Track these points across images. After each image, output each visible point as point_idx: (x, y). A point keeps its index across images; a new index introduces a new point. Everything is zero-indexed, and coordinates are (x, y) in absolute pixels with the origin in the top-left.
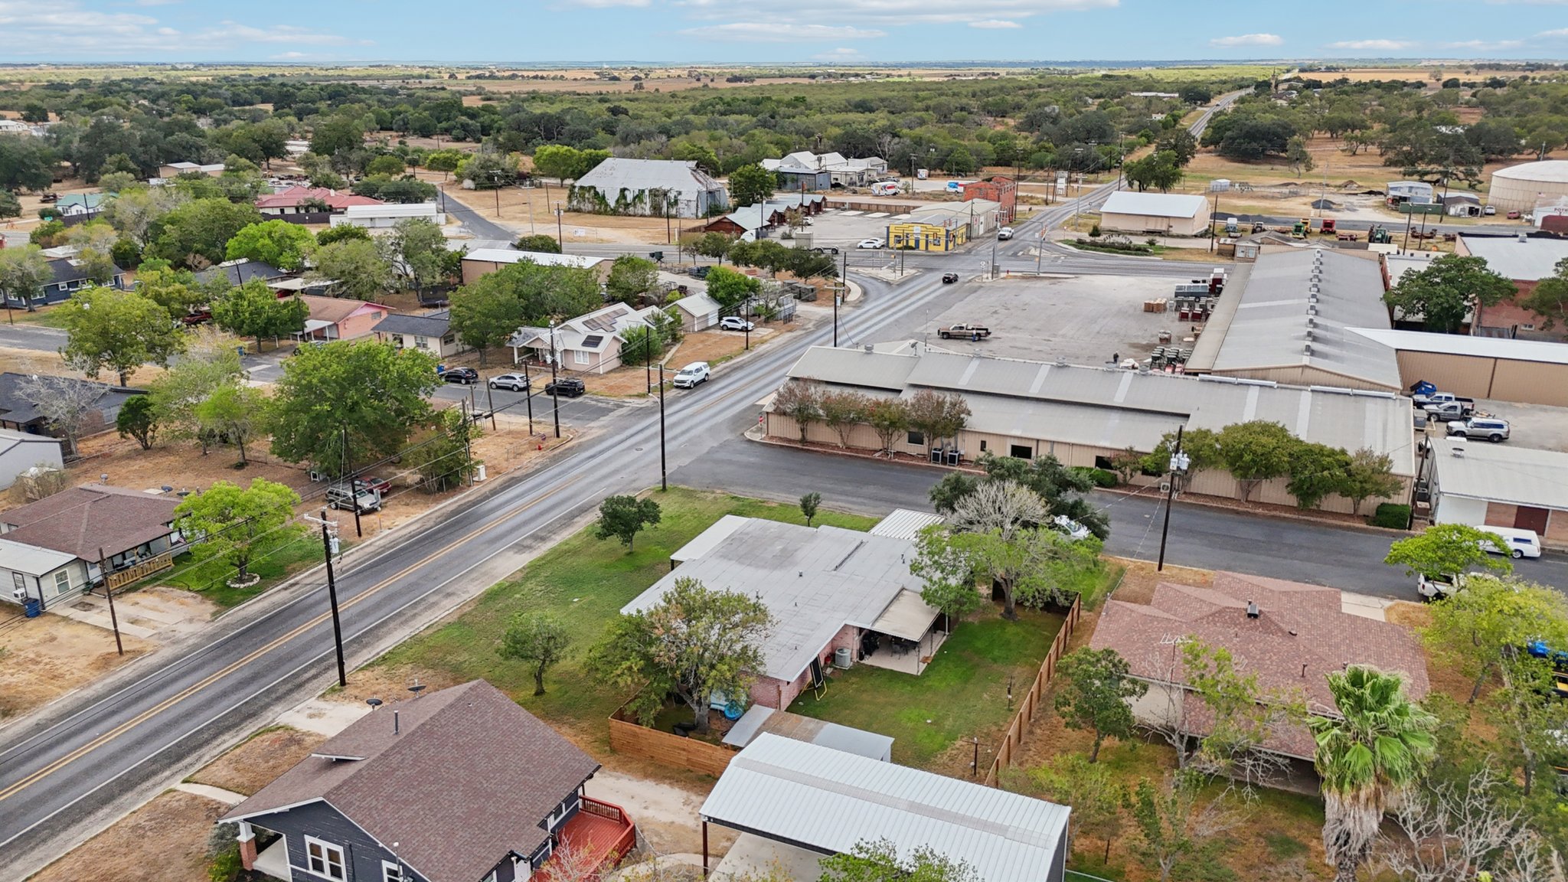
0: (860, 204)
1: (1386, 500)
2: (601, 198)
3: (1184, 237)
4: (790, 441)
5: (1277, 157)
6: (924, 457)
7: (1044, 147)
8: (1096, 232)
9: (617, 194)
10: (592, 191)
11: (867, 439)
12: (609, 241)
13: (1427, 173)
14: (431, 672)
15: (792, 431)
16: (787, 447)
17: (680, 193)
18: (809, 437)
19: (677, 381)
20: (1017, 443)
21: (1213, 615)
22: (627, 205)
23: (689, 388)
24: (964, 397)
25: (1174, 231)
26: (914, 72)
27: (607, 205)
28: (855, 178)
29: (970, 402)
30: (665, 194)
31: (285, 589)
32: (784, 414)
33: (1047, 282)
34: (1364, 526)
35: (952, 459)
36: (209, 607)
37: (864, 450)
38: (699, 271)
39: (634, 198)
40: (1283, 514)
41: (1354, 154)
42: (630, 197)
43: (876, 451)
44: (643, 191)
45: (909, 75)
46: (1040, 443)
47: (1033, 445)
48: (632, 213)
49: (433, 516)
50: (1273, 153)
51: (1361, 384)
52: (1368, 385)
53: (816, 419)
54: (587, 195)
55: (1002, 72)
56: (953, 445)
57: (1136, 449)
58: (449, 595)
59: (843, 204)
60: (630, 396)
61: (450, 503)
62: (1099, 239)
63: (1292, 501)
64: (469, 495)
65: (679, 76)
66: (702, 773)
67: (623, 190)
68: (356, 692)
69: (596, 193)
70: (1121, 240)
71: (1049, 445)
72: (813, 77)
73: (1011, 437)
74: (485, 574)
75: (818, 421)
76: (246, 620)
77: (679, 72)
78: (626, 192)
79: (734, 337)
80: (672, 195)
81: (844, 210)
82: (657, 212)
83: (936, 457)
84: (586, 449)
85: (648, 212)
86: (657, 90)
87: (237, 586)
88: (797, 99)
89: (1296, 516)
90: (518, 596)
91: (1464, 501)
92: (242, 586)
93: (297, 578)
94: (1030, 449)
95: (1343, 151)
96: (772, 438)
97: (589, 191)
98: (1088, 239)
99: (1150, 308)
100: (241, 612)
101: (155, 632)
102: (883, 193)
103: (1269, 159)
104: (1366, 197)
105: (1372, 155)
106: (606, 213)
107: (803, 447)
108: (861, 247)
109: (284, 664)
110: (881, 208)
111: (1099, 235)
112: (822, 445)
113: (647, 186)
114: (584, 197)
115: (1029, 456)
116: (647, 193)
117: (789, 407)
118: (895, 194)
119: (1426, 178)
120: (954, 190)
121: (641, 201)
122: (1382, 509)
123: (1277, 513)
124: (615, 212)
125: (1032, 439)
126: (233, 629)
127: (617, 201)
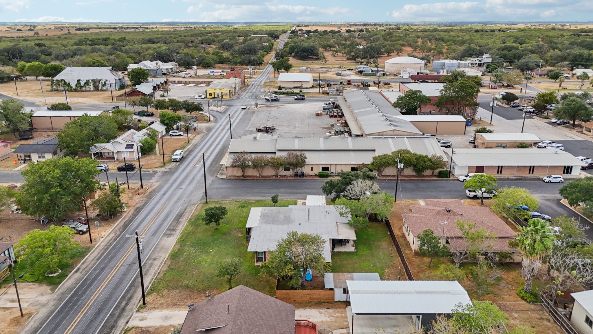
0: (182, 81)
1: (442, 169)
2: (69, 85)
3: (307, 88)
4: (237, 177)
5: (312, 58)
6: (291, 176)
7: (235, 57)
8: (280, 88)
9: (76, 83)
10: (63, 82)
11: (269, 172)
12: (83, 103)
13: (362, 62)
14: (178, 291)
15: (238, 172)
16: (237, 179)
17: (107, 80)
18: (245, 174)
19: (173, 159)
20: (324, 166)
21: (437, 213)
22: (81, 87)
23: (179, 161)
24: (304, 152)
25: (304, 86)
26: (158, 27)
27: (71, 87)
28: (170, 71)
29: (307, 154)
30: (99, 81)
31: (76, 272)
32: (236, 166)
33: (276, 108)
34: (436, 178)
35: (303, 175)
36: (46, 288)
37: (267, 176)
38: (139, 113)
39: (85, 84)
40: (413, 178)
41: (335, 56)
42: (82, 83)
43: (272, 176)
44: (89, 80)
45: (156, 28)
46: (332, 165)
47: (329, 166)
48: (84, 90)
49: (117, 229)
50: (311, 57)
51: (411, 134)
52: (413, 134)
53: (249, 166)
54: (60, 83)
55: (193, 26)
56: (301, 170)
57: (365, 163)
58: (155, 259)
59: (175, 81)
60: (157, 167)
61: (119, 223)
62: (283, 90)
63: (414, 174)
64: (124, 218)
65: (50, 28)
66: (316, 301)
67: (78, 81)
68: (152, 306)
69: (65, 82)
70: (290, 91)
71: (335, 166)
72: (115, 28)
73: (321, 164)
74: (162, 248)
75: (249, 167)
76: (70, 290)
77: (49, 27)
78: (80, 81)
79: (178, 139)
80: (103, 81)
81: (176, 84)
82: (96, 89)
83: (297, 175)
84: (158, 192)
85: (92, 89)
86: (47, 35)
87: (52, 275)
88: (122, 38)
89: (417, 179)
90: (185, 254)
91: (462, 166)
92: (55, 275)
93: (78, 266)
94: (328, 168)
95: (331, 55)
96: (230, 176)
97: (61, 82)
98: (278, 91)
99: (318, 115)
100: (64, 286)
101: (28, 303)
102: (186, 76)
103: (311, 59)
104: (349, 71)
105: (340, 56)
106: (71, 91)
107: (244, 178)
108: (196, 98)
109: (108, 303)
110: (191, 82)
111: (281, 89)
112: (251, 176)
113: (90, 78)
114: (59, 85)
115: (328, 171)
116: (90, 81)
117: (238, 164)
118: (191, 76)
119: (363, 64)
120: (212, 74)
121: (88, 85)
122: (440, 173)
123: (411, 178)
124: (76, 90)
125: (329, 164)
126: (68, 294)
127: (76, 85)
